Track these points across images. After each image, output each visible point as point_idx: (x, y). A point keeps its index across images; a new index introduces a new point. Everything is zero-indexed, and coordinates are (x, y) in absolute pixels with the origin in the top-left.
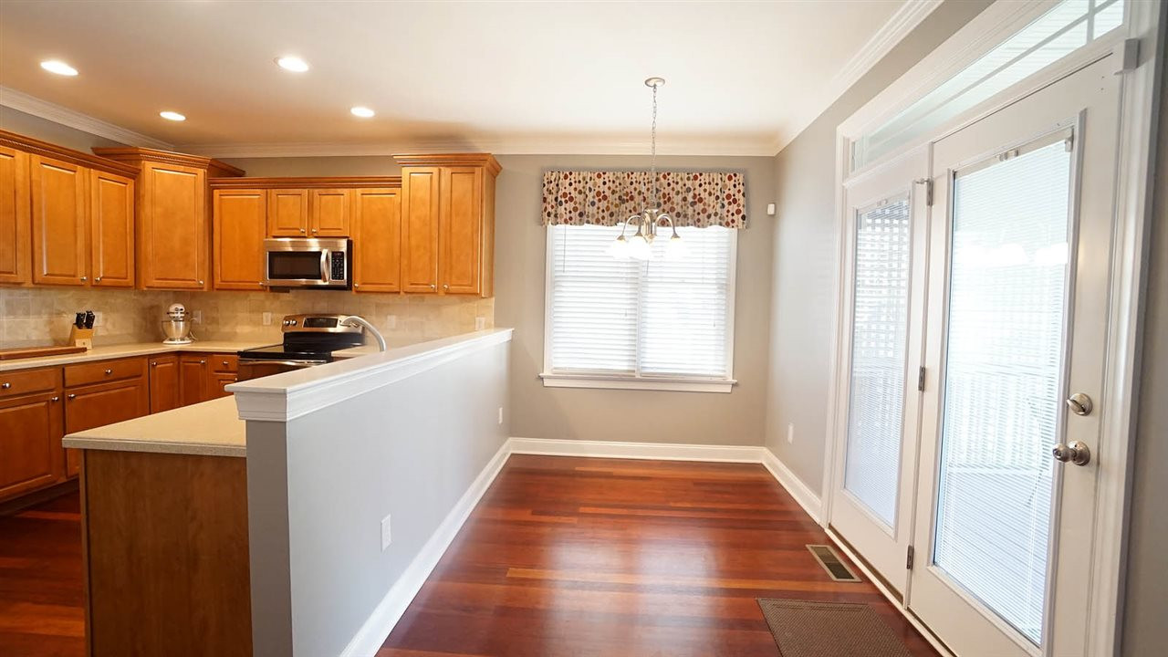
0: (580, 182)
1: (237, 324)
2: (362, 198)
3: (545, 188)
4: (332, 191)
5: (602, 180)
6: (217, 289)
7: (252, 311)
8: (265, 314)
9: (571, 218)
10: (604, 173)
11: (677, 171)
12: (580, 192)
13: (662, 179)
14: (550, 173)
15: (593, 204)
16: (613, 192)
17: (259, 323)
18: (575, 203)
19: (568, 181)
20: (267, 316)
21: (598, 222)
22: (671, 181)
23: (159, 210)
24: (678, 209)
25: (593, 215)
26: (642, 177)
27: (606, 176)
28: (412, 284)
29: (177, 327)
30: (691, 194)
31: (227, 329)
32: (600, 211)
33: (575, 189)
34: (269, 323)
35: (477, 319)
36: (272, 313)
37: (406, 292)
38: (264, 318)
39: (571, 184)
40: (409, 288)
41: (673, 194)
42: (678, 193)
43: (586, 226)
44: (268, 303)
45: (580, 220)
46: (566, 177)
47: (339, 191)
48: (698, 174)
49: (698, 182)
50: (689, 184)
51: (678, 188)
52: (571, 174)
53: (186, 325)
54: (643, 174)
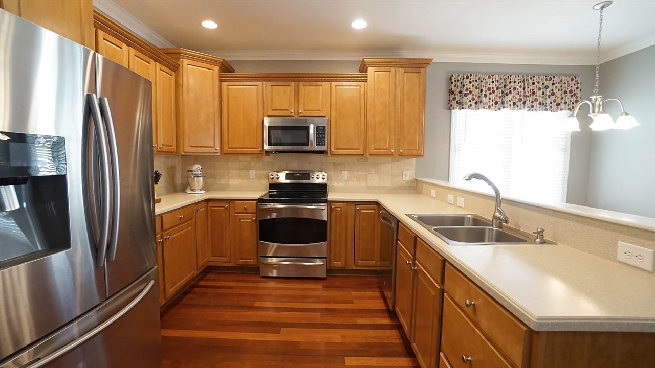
0: (476, 81)
1: (229, 179)
2: (336, 88)
3: (453, 85)
4: (313, 83)
5: (491, 80)
6: (225, 154)
7: (240, 169)
8: (251, 171)
9: (471, 105)
10: (493, 76)
11: (539, 75)
12: (476, 88)
13: (529, 80)
14: (457, 75)
15: (486, 96)
16: (498, 88)
17: (247, 177)
18: (473, 95)
19: (468, 80)
20: (253, 173)
21: (489, 107)
22: (535, 81)
23: (192, 95)
24: (540, 100)
25: (487, 103)
26: (517, 78)
27: (494, 77)
28: (375, 149)
29: (199, 181)
30: (548, 90)
31: (222, 182)
32: (491, 100)
33: (473, 86)
34: (254, 177)
35: (404, 173)
36: (256, 170)
37: (370, 155)
38: (251, 174)
39: (470, 82)
40: (373, 151)
41: (536, 90)
42: (539, 89)
43: (482, 110)
44: (252, 163)
45: (476, 107)
46: (467, 78)
47: (319, 83)
48: (552, 77)
49: (551, 82)
50: (546, 83)
51: (540, 85)
52: (471, 75)
53: (203, 180)
54: (517, 76)
